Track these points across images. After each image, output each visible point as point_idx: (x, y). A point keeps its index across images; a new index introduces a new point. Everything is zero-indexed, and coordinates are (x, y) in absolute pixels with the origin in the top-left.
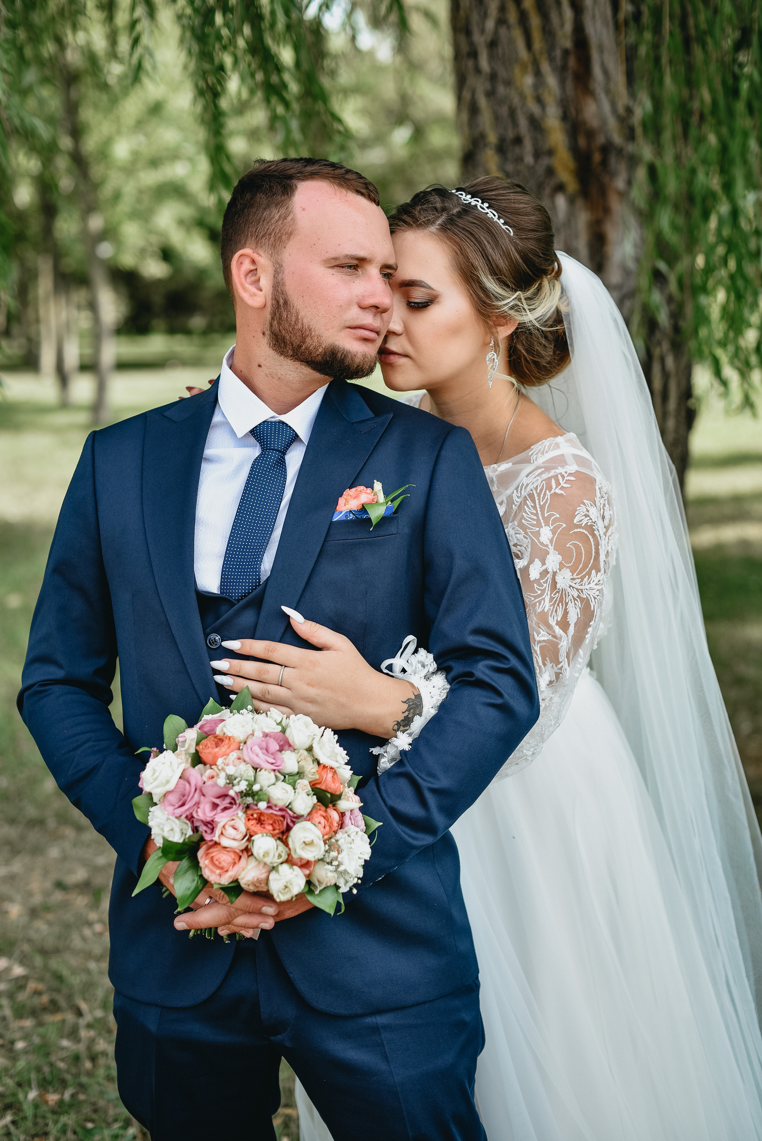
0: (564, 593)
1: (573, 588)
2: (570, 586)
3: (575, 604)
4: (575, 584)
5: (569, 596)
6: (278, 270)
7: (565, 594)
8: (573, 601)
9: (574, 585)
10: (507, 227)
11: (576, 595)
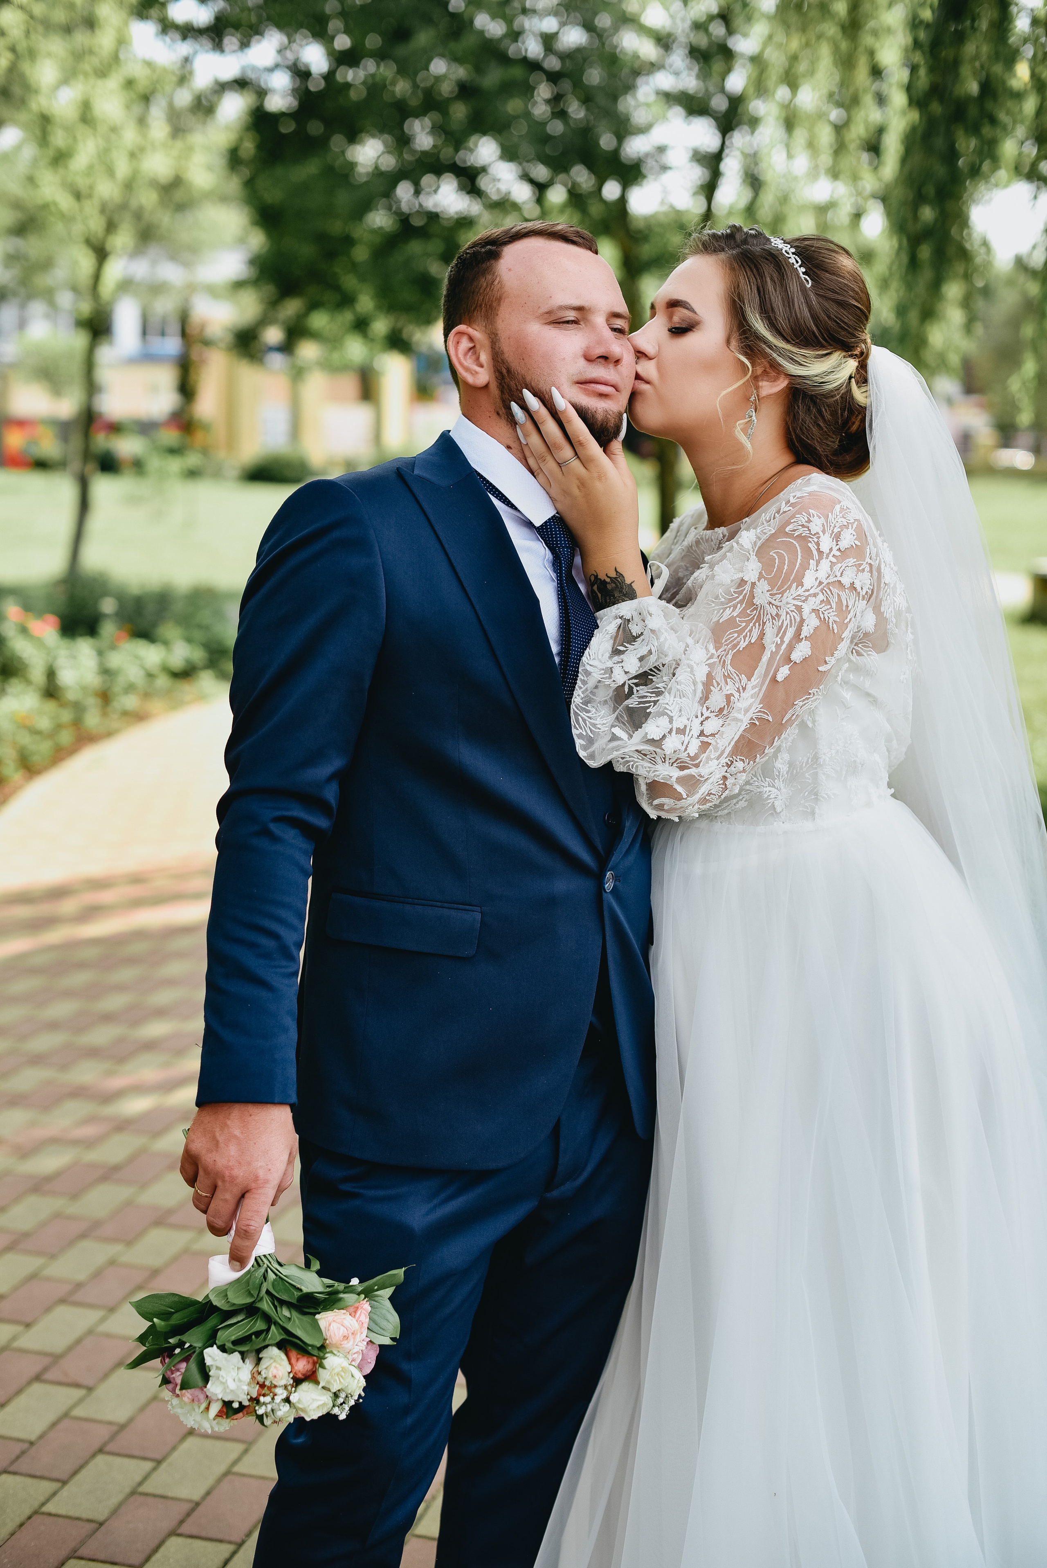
0: (762, 611)
1: (773, 605)
2: (770, 603)
3: (773, 624)
4: (775, 600)
5: (767, 614)
6: (494, 340)
7: (764, 611)
8: (771, 620)
9: (773, 602)
10: (807, 277)
11: (774, 614)
